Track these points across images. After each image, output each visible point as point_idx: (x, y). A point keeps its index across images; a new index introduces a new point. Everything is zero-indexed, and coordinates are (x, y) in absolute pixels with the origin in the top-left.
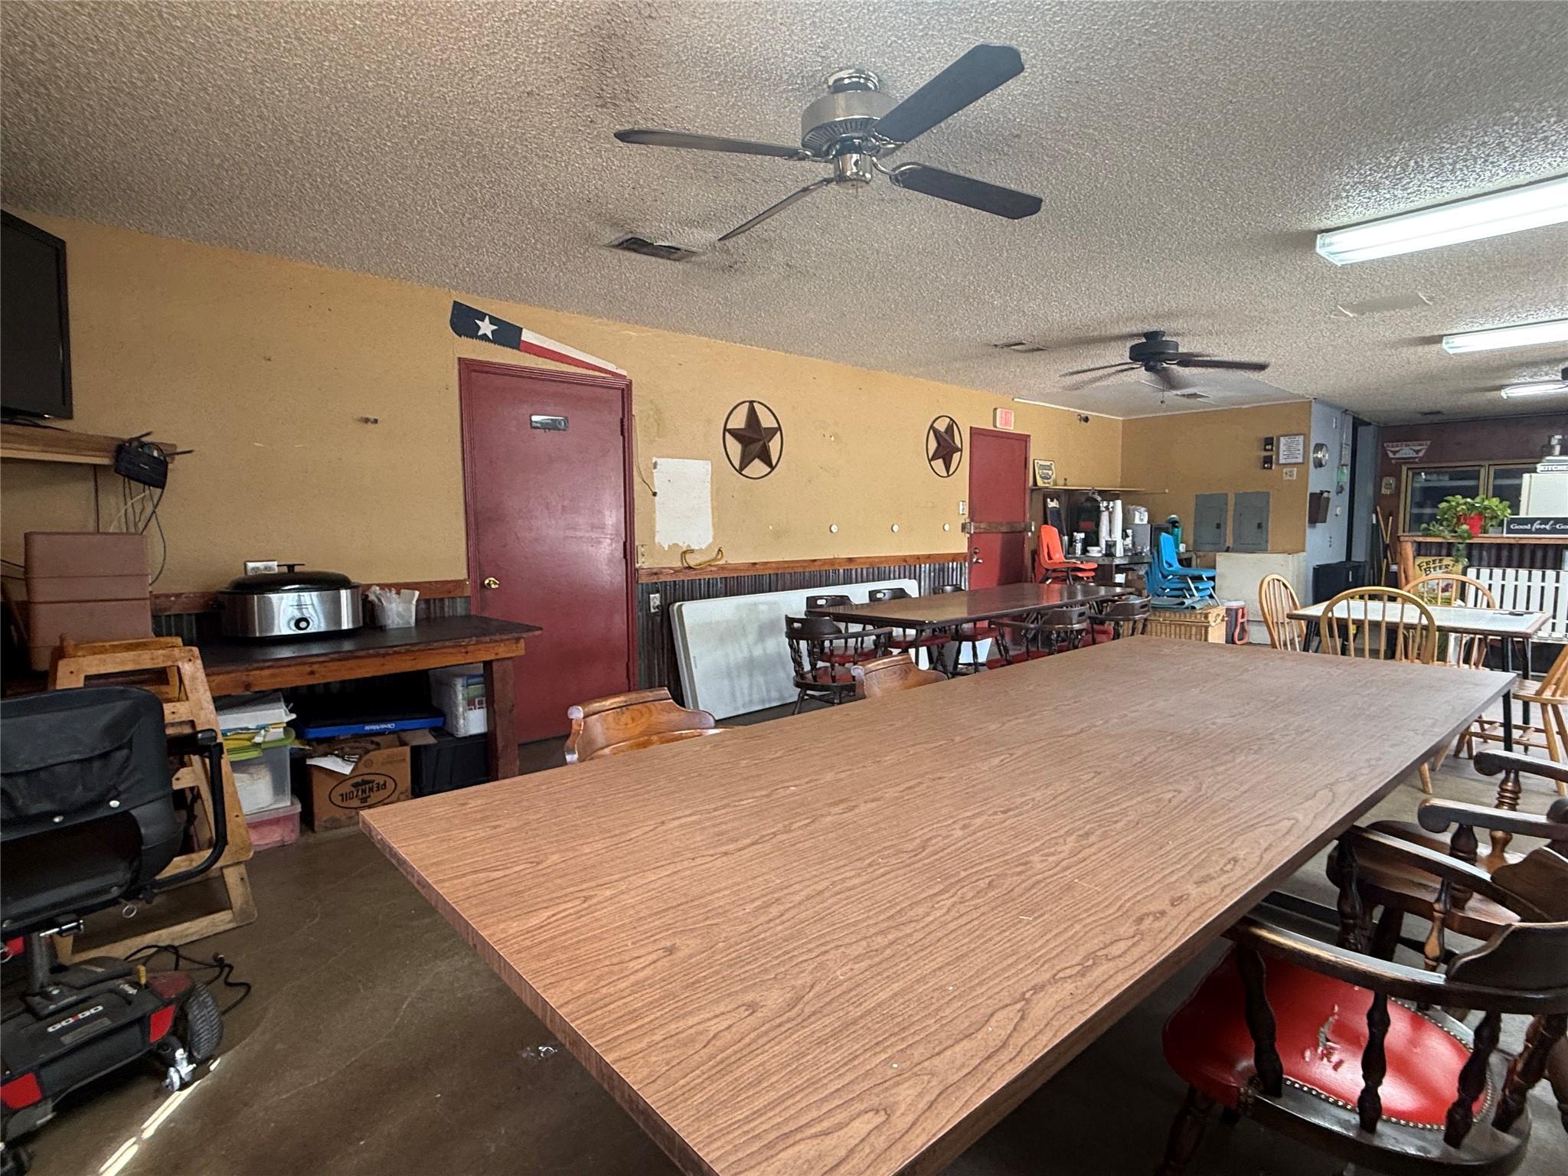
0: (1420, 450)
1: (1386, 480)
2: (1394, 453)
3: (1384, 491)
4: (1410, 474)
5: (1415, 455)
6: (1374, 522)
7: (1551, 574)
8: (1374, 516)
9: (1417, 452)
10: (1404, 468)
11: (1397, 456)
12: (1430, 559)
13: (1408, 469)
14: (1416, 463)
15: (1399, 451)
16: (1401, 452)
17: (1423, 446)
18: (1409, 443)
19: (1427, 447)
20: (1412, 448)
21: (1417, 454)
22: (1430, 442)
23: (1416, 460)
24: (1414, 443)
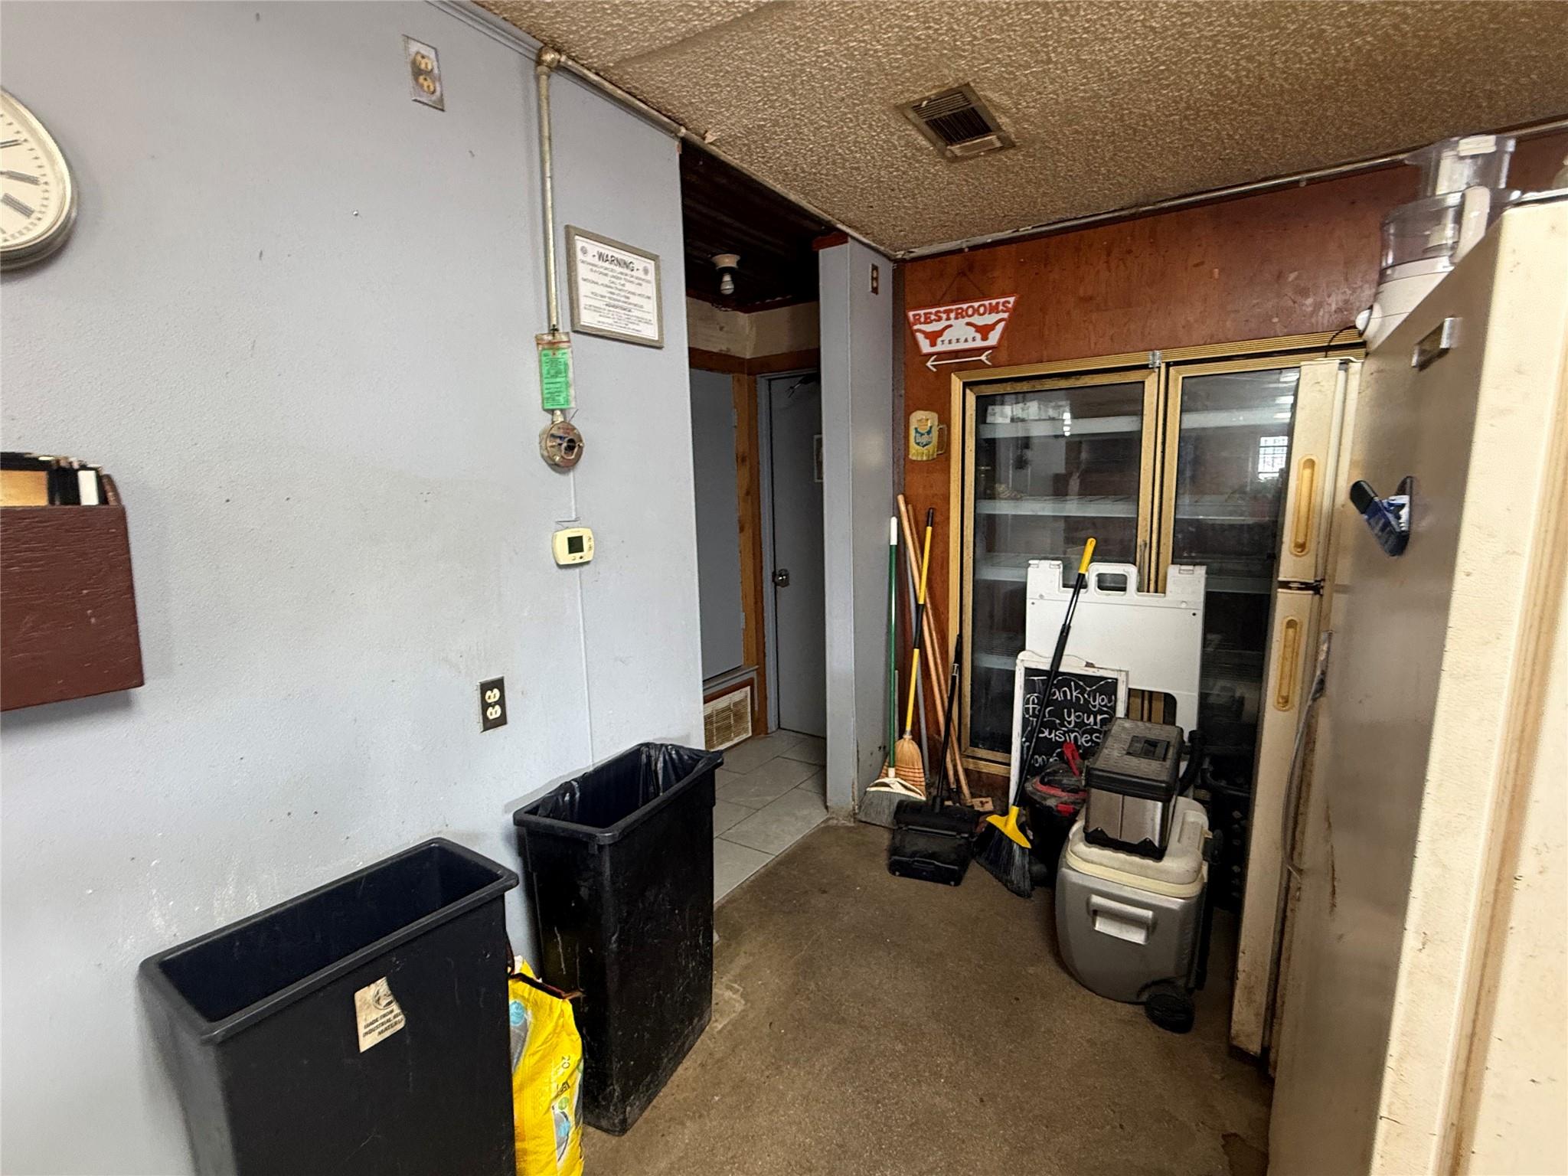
0: (992, 327)
1: (916, 420)
2: (933, 337)
3: (913, 451)
4: (971, 400)
6: (894, 542)
8: (894, 521)
9: (984, 331)
10: (957, 386)
11: (939, 348)
13: (966, 385)
14: (980, 365)
15: (940, 333)
16: (946, 336)
17: (997, 312)
18: (965, 306)
19: (1005, 315)
20: (973, 320)
21: (985, 338)
22: (1012, 299)
23: (983, 358)
24: (976, 305)
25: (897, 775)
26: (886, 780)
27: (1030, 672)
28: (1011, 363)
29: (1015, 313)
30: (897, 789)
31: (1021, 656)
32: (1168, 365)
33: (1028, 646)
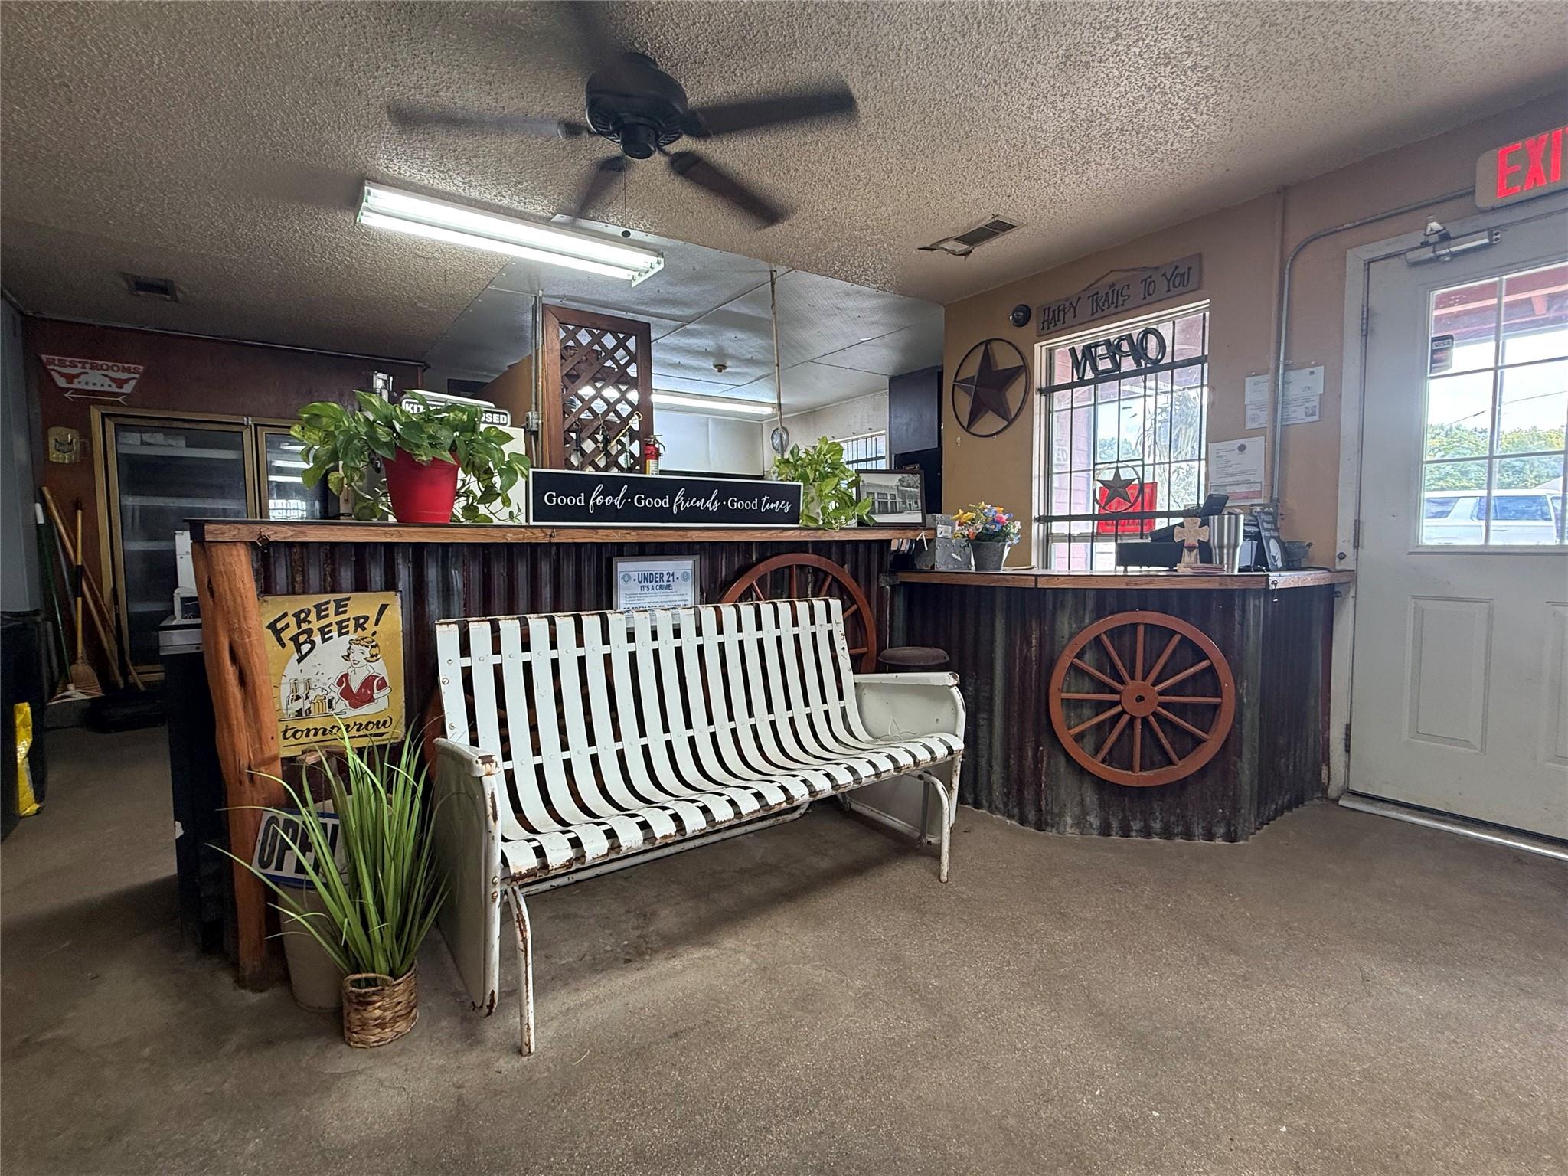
0: (127, 381)
1: (55, 433)
2: (70, 378)
3: (54, 456)
4: (110, 426)
5: (114, 389)
6: (41, 521)
7: (591, 622)
8: (38, 507)
9: (120, 383)
10: (96, 414)
11: (75, 385)
12: (309, 602)
13: (104, 416)
14: (119, 404)
15: (77, 376)
16: (82, 378)
17: (131, 373)
18: (100, 363)
19: (137, 376)
20: (110, 373)
21: (120, 387)
22: (141, 367)
23: (120, 399)
24: (110, 364)
25: (76, 688)
26: (67, 693)
27: (184, 600)
28: (143, 407)
29: (144, 375)
30: (79, 696)
31: (176, 591)
32: (256, 426)
33: (180, 584)
